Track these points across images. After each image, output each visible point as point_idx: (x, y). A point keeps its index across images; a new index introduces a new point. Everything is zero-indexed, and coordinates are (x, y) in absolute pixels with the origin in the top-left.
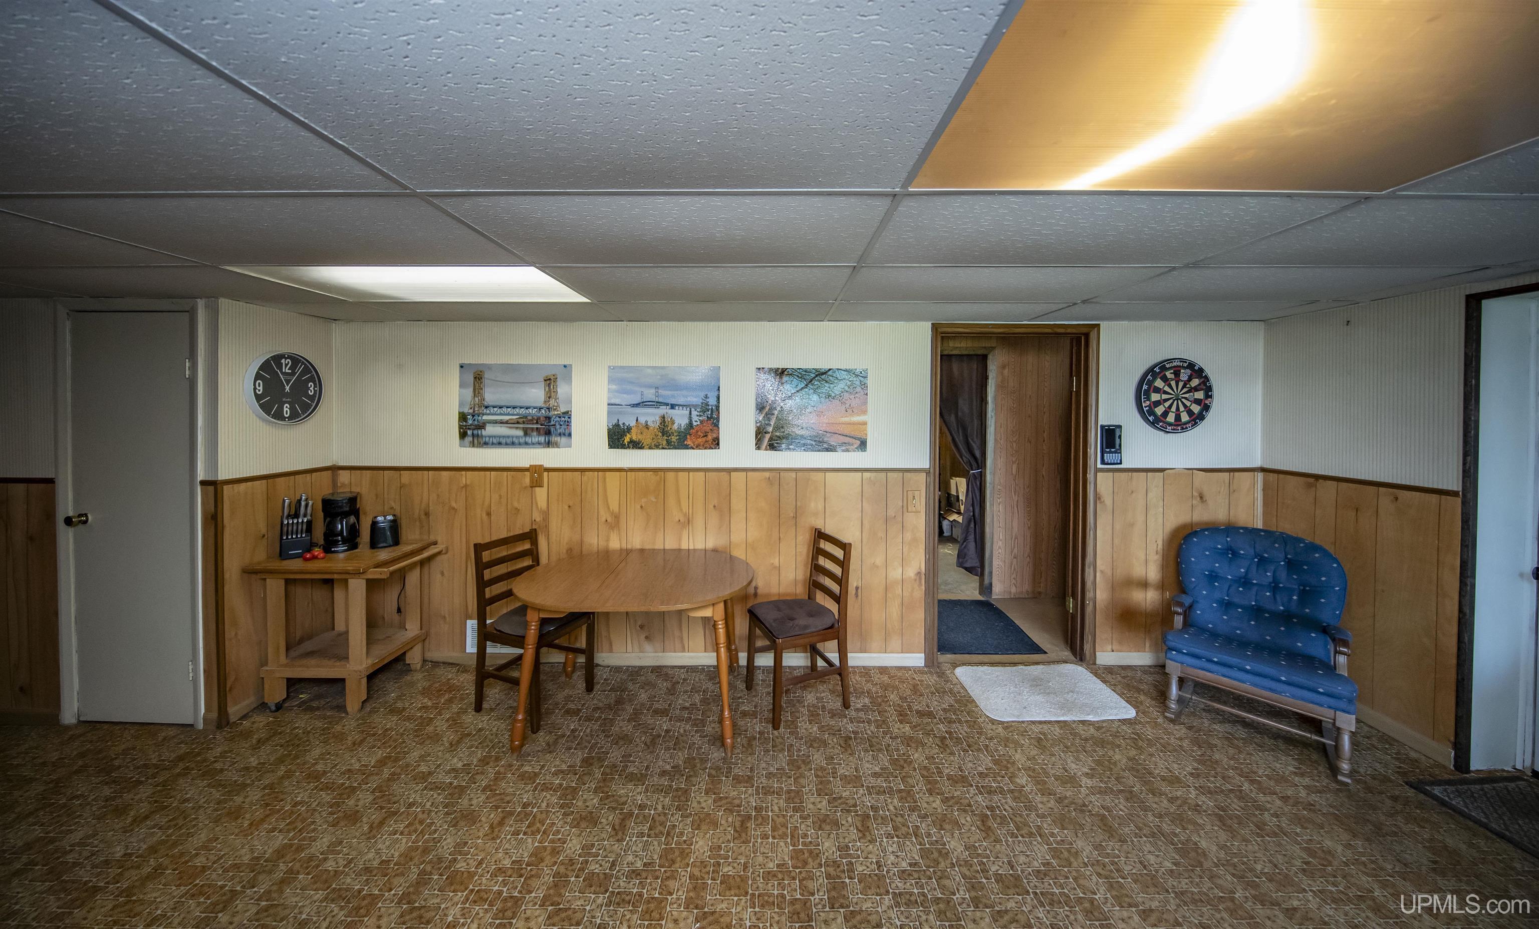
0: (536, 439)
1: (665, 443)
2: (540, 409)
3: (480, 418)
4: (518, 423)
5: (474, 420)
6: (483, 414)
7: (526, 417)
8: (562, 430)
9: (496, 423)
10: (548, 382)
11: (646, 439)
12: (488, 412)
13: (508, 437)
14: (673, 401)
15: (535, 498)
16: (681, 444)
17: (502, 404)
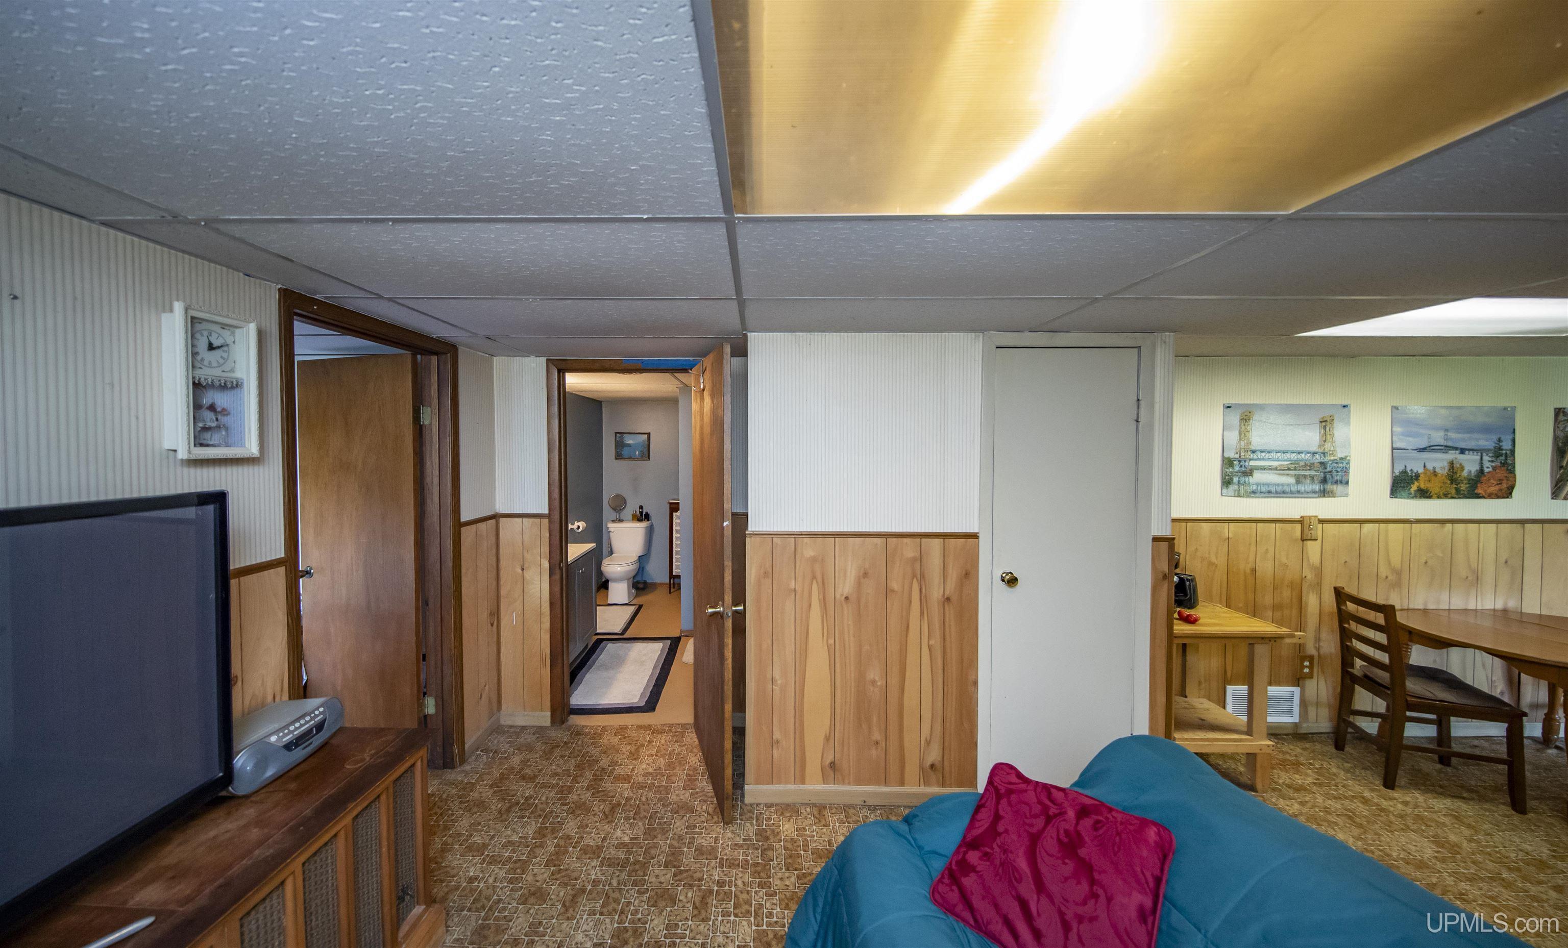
0: (1308, 486)
1: (1453, 491)
2: (1314, 453)
3: (1247, 464)
4: (1289, 469)
5: (1241, 466)
6: (1250, 460)
7: (1298, 464)
8: (1339, 478)
9: (1264, 469)
10: (1324, 424)
11: (1434, 487)
12: (1255, 457)
13: (1278, 485)
14: (1463, 445)
15: (1307, 553)
16: (1472, 494)
17: (1268, 449)
